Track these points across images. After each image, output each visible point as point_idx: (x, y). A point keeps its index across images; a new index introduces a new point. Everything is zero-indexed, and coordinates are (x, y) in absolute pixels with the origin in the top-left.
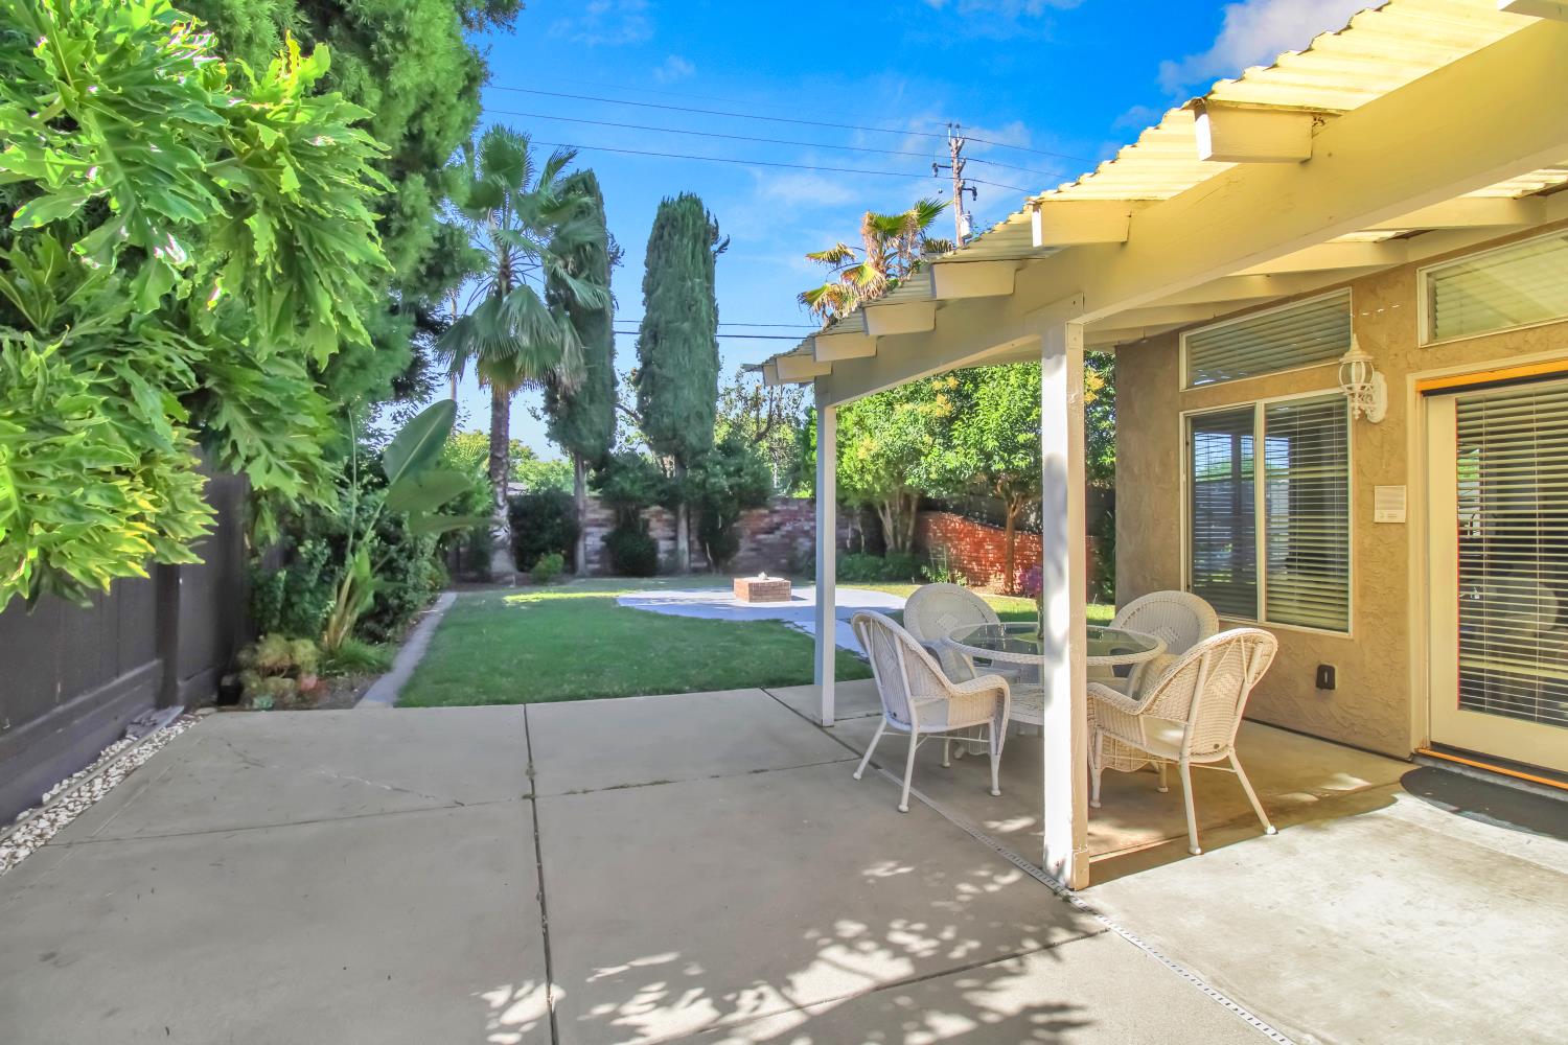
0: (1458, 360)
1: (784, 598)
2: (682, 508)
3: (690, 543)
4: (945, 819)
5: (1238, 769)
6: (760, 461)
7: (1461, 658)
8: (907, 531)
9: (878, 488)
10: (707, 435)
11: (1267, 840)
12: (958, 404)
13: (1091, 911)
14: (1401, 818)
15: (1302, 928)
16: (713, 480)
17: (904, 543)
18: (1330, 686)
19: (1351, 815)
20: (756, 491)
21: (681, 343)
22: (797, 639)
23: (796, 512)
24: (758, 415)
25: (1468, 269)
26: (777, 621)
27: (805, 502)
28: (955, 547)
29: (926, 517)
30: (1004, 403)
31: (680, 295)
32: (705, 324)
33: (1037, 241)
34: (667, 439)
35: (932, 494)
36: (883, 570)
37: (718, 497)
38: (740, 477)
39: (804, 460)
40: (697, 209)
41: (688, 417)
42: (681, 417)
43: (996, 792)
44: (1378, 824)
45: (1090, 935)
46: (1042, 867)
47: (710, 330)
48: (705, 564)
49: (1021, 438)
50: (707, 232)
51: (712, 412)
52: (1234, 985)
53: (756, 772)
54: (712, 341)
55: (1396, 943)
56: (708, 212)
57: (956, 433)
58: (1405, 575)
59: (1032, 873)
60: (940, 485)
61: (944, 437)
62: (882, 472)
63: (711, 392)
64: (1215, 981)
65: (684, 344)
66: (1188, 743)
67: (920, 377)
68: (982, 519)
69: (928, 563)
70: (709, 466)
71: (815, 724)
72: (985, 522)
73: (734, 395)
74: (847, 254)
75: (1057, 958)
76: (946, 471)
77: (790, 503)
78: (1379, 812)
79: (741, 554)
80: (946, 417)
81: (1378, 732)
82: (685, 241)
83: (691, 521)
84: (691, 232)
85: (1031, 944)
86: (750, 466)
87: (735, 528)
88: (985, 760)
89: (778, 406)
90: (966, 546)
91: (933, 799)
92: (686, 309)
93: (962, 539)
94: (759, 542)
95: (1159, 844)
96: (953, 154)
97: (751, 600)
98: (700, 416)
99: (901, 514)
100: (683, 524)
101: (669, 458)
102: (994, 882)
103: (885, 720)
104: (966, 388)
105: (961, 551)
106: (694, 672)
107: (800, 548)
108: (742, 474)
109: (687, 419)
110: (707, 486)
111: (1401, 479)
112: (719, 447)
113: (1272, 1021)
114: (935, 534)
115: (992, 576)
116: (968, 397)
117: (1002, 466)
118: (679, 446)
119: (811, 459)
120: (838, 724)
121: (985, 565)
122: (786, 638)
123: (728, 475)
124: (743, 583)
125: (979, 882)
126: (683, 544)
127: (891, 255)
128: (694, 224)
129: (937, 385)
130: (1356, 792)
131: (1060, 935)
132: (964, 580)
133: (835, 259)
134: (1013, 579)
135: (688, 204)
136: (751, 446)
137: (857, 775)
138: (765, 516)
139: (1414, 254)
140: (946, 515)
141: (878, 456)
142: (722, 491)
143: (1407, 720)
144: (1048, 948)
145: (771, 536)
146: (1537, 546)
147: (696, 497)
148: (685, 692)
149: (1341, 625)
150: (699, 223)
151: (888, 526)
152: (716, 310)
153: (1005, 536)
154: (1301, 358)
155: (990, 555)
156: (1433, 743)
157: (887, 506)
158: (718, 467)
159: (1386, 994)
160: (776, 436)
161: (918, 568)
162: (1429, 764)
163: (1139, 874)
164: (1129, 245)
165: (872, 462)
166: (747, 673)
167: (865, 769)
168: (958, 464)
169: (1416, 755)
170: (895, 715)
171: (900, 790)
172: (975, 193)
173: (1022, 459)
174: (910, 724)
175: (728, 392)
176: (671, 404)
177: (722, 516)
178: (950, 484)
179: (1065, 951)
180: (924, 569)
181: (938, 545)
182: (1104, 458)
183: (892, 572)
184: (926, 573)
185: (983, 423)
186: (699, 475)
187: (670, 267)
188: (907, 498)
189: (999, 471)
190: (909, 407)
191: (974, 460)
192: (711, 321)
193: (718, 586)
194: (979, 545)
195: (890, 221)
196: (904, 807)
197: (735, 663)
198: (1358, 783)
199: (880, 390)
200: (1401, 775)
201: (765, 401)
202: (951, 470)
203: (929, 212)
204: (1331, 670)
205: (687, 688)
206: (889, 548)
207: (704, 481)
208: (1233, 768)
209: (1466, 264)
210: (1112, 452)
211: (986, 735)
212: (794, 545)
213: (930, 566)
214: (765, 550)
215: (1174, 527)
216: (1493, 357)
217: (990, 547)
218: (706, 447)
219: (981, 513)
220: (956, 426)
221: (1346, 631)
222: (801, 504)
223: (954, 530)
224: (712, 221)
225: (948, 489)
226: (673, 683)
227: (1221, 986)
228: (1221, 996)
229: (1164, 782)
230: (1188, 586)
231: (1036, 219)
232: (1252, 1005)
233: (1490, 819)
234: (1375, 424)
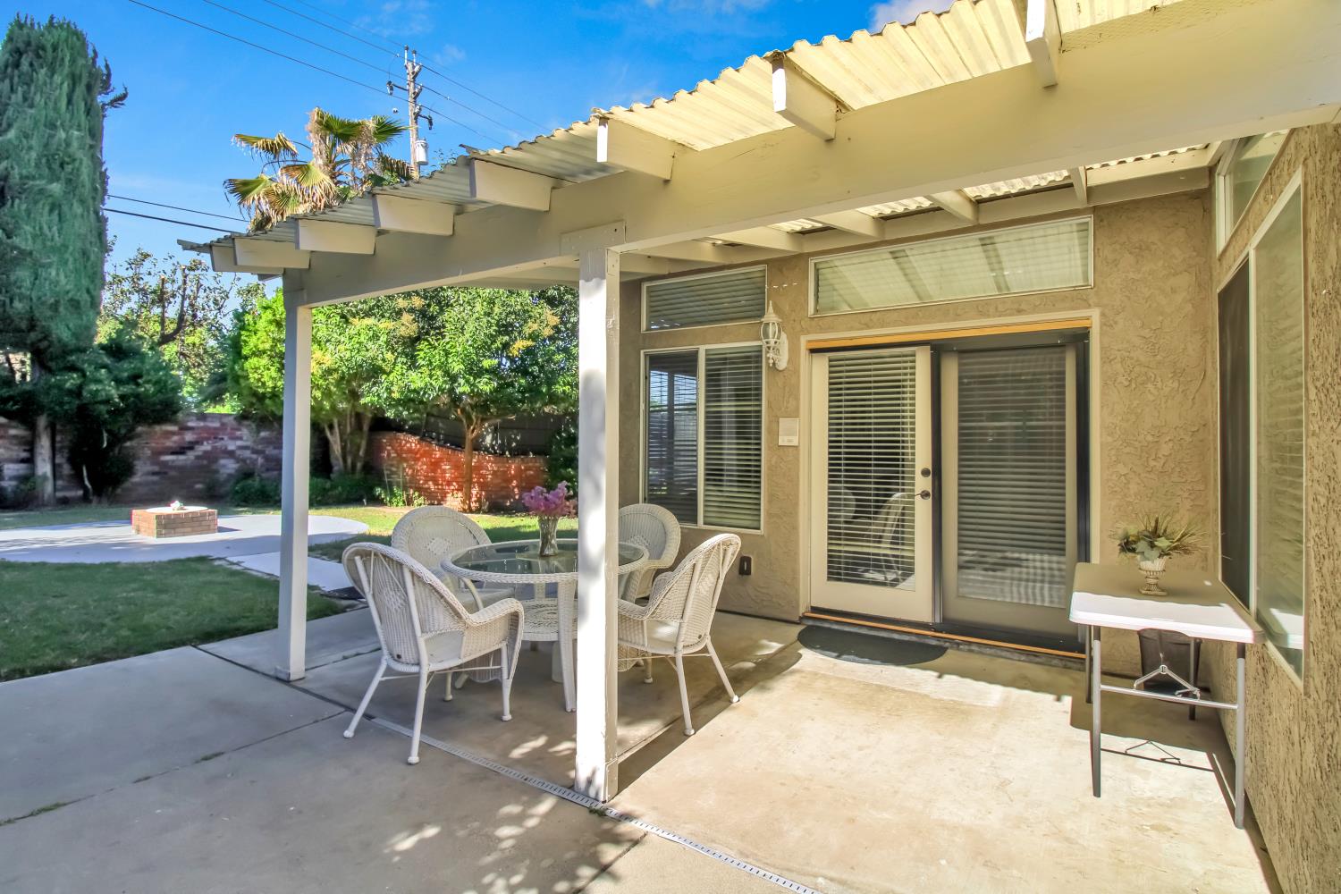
0: (831, 329)
1: (209, 530)
2: (42, 421)
3: (55, 467)
4: (460, 760)
5: (713, 653)
6: (168, 367)
7: (829, 544)
8: (358, 451)
9: (327, 405)
10: (89, 330)
11: (734, 708)
12: (421, 325)
13: (627, 817)
14: (809, 669)
15: (783, 781)
16: (93, 387)
17: (354, 466)
18: (748, 572)
19: (779, 673)
20: (161, 403)
21: (47, 208)
22: (237, 578)
23: (215, 429)
24: (163, 313)
25: (832, 265)
26: (202, 559)
27: (231, 418)
28: (411, 467)
29: (379, 437)
30: (470, 327)
31: (46, 145)
32: (87, 191)
33: (602, 157)
34: (19, 330)
35: (390, 414)
36: (330, 493)
37: (103, 408)
38: (138, 385)
39: (233, 369)
40: (78, 44)
41: (57, 302)
42: (43, 303)
43: (508, 717)
44: (796, 677)
45: (635, 843)
46: (572, 786)
47: (94, 199)
48: (80, 493)
49: (487, 363)
50: (94, 75)
51: (95, 303)
52: (756, 851)
53: (206, 759)
54: (97, 213)
55: (842, 773)
56: (95, 52)
57: (422, 354)
58: (797, 485)
59: (564, 796)
60: (401, 405)
61: (407, 356)
62: (333, 389)
63: (96, 278)
64: (742, 853)
65: (51, 211)
66: (682, 638)
67: (382, 294)
68: (439, 440)
69: (381, 484)
70: (89, 370)
71: (278, 679)
72: (442, 442)
73: (126, 286)
74: (287, 148)
75: (615, 878)
76: (409, 391)
77: (209, 419)
78: (794, 667)
79: (136, 479)
80: (410, 337)
81: (780, 605)
82: (57, 79)
83: (58, 438)
84: (66, 70)
85: (586, 872)
86: (152, 373)
87: (126, 448)
88: (496, 686)
89: (192, 305)
90: (422, 467)
91: (442, 739)
92: (56, 166)
93: (418, 459)
94: (165, 464)
95: (661, 733)
96: (410, 78)
97: (159, 535)
98: (75, 305)
99: (351, 433)
100: (44, 444)
101: (20, 356)
102: (532, 816)
103: (386, 661)
104: (431, 309)
105: (418, 471)
106: (82, 637)
107: (222, 471)
108: (140, 381)
109: (55, 307)
110: (85, 394)
111: (795, 414)
112: (102, 347)
113: (794, 876)
114: (389, 455)
115: (449, 495)
116: (433, 318)
117: (467, 389)
118: (40, 341)
119: (242, 369)
120: (310, 675)
121: (442, 485)
122: (220, 579)
123: (119, 382)
124: (147, 516)
125: (517, 820)
126: (44, 468)
127: (342, 162)
128: (73, 61)
129: (402, 303)
130: (775, 654)
131: (609, 853)
132: (421, 500)
133: (272, 149)
134: (470, 498)
135: (64, 34)
136: (151, 348)
137: (349, 733)
138: (173, 433)
139: (809, 247)
140: (401, 436)
141: (329, 372)
142: (107, 401)
143: (797, 591)
144: (604, 870)
145: (182, 457)
146: (872, 462)
147: (66, 407)
148: (70, 667)
149: (755, 524)
150: (81, 62)
151: (336, 448)
152: (104, 178)
153: (462, 457)
154: (723, 316)
155: (448, 475)
156: (812, 608)
157: (336, 426)
158: (103, 371)
159: (852, 821)
160: (190, 340)
161: (372, 489)
162: (810, 623)
163: (654, 768)
164: (672, 183)
165: (321, 377)
166: (169, 628)
167: (360, 723)
168: (423, 385)
169: (804, 617)
170: (399, 656)
171: (410, 739)
172: (431, 123)
173: (486, 384)
174: (418, 664)
175: (118, 280)
176: (27, 283)
177: (108, 431)
178: (412, 404)
179: (618, 867)
180: (378, 491)
181: (392, 465)
182: (557, 386)
183: (340, 494)
184: (380, 495)
185: (449, 346)
186: (72, 380)
187: (31, 106)
188: (359, 417)
189: (464, 393)
190: (370, 321)
191: (439, 381)
192: (95, 189)
193: (104, 519)
194: (435, 465)
195: (343, 125)
196: (414, 758)
197: (148, 618)
198: (775, 646)
199: (336, 301)
200: (797, 635)
201: (174, 296)
202: (415, 391)
203: (387, 130)
204: (748, 560)
205: (74, 661)
206: (336, 468)
207: (80, 387)
208: (708, 653)
209: (831, 261)
210: (564, 382)
211: (498, 661)
212: (214, 467)
213: (384, 488)
214: (173, 473)
215: (635, 449)
216: (851, 329)
217: (448, 467)
218: (82, 344)
219: (438, 434)
220: (420, 347)
221: (758, 529)
222: (225, 420)
223: (410, 451)
224: (100, 63)
225: (408, 410)
226: (50, 657)
227: (747, 857)
228: (751, 867)
229: (650, 674)
230: (645, 499)
231: (602, 133)
232: (774, 866)
233: (857, 658)
234: (780, 371)
